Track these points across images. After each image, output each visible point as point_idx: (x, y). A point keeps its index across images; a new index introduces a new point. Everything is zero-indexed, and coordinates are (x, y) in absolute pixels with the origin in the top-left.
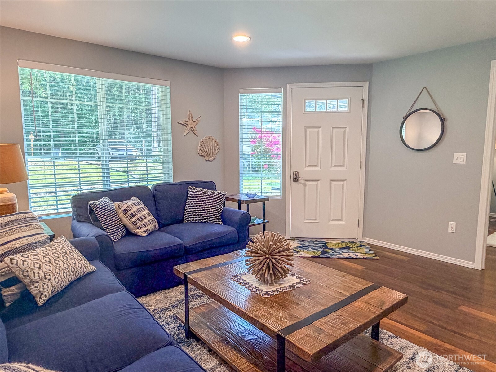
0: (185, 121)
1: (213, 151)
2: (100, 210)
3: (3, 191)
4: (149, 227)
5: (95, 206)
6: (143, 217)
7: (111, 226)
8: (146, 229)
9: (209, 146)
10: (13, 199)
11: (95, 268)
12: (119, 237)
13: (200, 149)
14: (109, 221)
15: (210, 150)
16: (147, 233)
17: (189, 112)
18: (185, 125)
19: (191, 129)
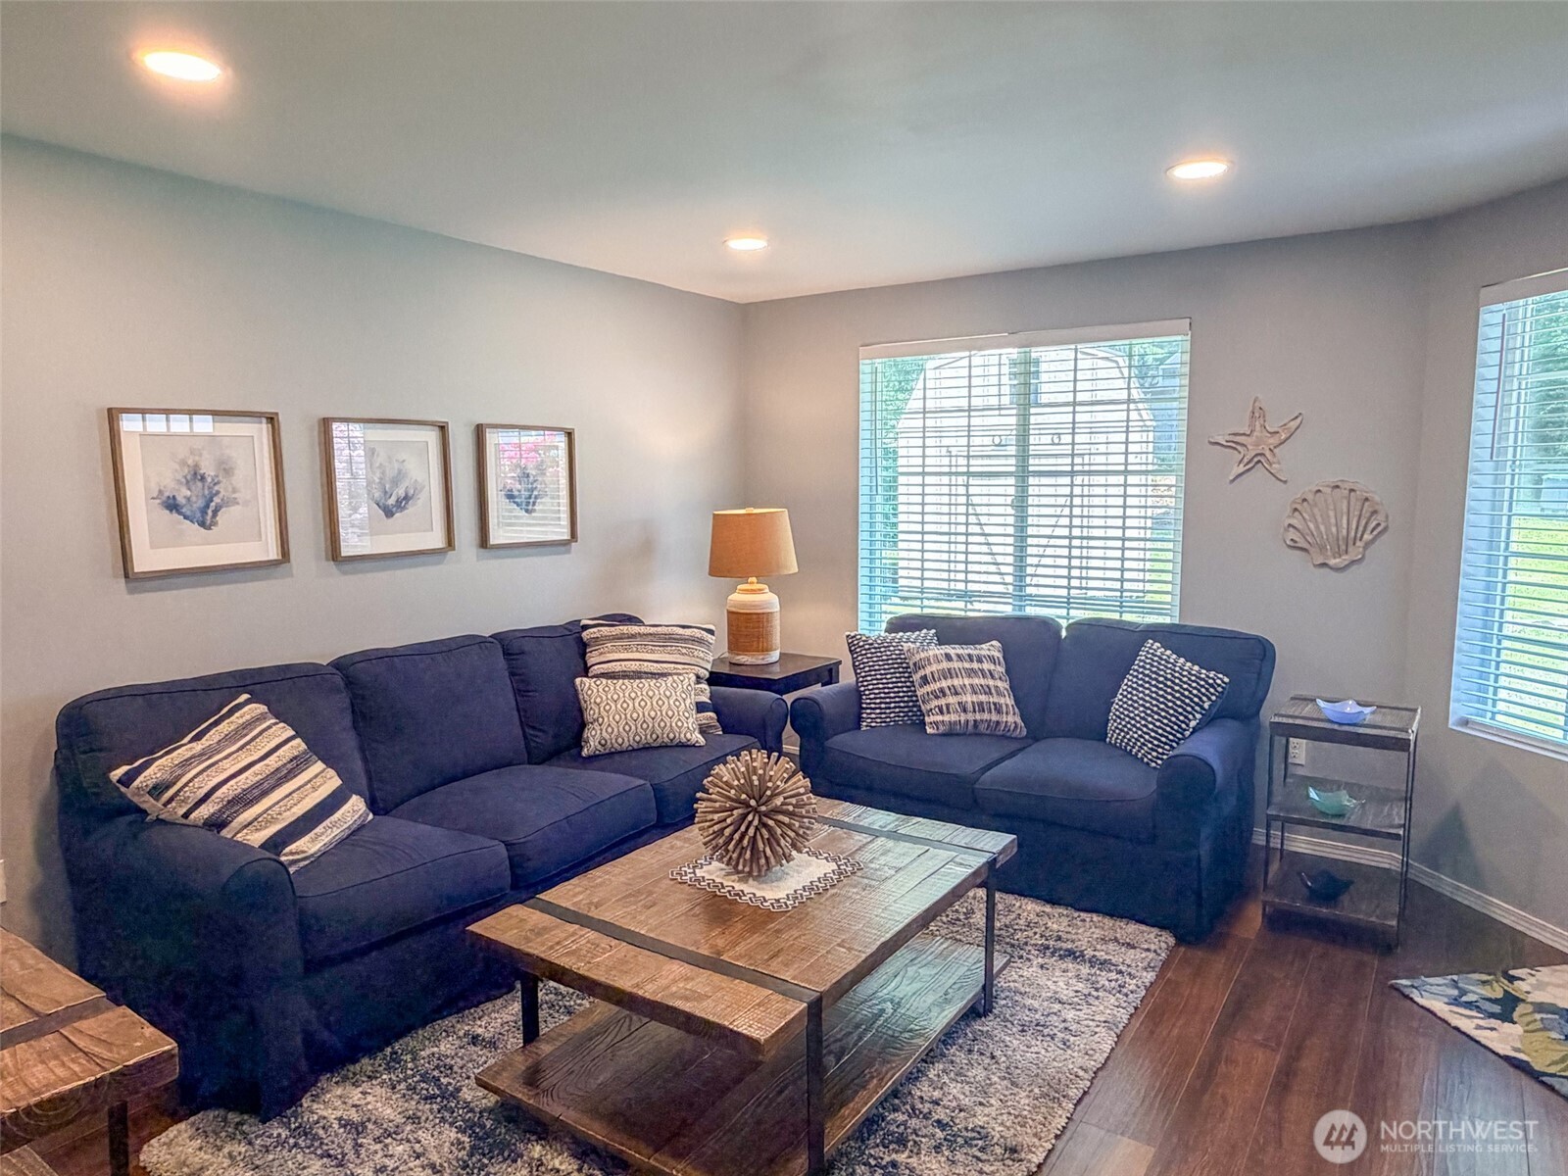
0: (1235, 434)
1: (1352, 534)
2: (864, 652)
3: (760, 590)
4: (953, 717)
5: (856, 642)
6: (950, 689)
7: (877, 691)
8: (939, 718)
9: (1332, 513)
10: (769, 604)
11: (702, 741)
12: (888, 720)
13: (1290, 525)
14: (877, 679)
15: (1334, 529)
16: (938, 728)
17: (1255, 402)
18: (1233, 445)
19: (1256, 460)
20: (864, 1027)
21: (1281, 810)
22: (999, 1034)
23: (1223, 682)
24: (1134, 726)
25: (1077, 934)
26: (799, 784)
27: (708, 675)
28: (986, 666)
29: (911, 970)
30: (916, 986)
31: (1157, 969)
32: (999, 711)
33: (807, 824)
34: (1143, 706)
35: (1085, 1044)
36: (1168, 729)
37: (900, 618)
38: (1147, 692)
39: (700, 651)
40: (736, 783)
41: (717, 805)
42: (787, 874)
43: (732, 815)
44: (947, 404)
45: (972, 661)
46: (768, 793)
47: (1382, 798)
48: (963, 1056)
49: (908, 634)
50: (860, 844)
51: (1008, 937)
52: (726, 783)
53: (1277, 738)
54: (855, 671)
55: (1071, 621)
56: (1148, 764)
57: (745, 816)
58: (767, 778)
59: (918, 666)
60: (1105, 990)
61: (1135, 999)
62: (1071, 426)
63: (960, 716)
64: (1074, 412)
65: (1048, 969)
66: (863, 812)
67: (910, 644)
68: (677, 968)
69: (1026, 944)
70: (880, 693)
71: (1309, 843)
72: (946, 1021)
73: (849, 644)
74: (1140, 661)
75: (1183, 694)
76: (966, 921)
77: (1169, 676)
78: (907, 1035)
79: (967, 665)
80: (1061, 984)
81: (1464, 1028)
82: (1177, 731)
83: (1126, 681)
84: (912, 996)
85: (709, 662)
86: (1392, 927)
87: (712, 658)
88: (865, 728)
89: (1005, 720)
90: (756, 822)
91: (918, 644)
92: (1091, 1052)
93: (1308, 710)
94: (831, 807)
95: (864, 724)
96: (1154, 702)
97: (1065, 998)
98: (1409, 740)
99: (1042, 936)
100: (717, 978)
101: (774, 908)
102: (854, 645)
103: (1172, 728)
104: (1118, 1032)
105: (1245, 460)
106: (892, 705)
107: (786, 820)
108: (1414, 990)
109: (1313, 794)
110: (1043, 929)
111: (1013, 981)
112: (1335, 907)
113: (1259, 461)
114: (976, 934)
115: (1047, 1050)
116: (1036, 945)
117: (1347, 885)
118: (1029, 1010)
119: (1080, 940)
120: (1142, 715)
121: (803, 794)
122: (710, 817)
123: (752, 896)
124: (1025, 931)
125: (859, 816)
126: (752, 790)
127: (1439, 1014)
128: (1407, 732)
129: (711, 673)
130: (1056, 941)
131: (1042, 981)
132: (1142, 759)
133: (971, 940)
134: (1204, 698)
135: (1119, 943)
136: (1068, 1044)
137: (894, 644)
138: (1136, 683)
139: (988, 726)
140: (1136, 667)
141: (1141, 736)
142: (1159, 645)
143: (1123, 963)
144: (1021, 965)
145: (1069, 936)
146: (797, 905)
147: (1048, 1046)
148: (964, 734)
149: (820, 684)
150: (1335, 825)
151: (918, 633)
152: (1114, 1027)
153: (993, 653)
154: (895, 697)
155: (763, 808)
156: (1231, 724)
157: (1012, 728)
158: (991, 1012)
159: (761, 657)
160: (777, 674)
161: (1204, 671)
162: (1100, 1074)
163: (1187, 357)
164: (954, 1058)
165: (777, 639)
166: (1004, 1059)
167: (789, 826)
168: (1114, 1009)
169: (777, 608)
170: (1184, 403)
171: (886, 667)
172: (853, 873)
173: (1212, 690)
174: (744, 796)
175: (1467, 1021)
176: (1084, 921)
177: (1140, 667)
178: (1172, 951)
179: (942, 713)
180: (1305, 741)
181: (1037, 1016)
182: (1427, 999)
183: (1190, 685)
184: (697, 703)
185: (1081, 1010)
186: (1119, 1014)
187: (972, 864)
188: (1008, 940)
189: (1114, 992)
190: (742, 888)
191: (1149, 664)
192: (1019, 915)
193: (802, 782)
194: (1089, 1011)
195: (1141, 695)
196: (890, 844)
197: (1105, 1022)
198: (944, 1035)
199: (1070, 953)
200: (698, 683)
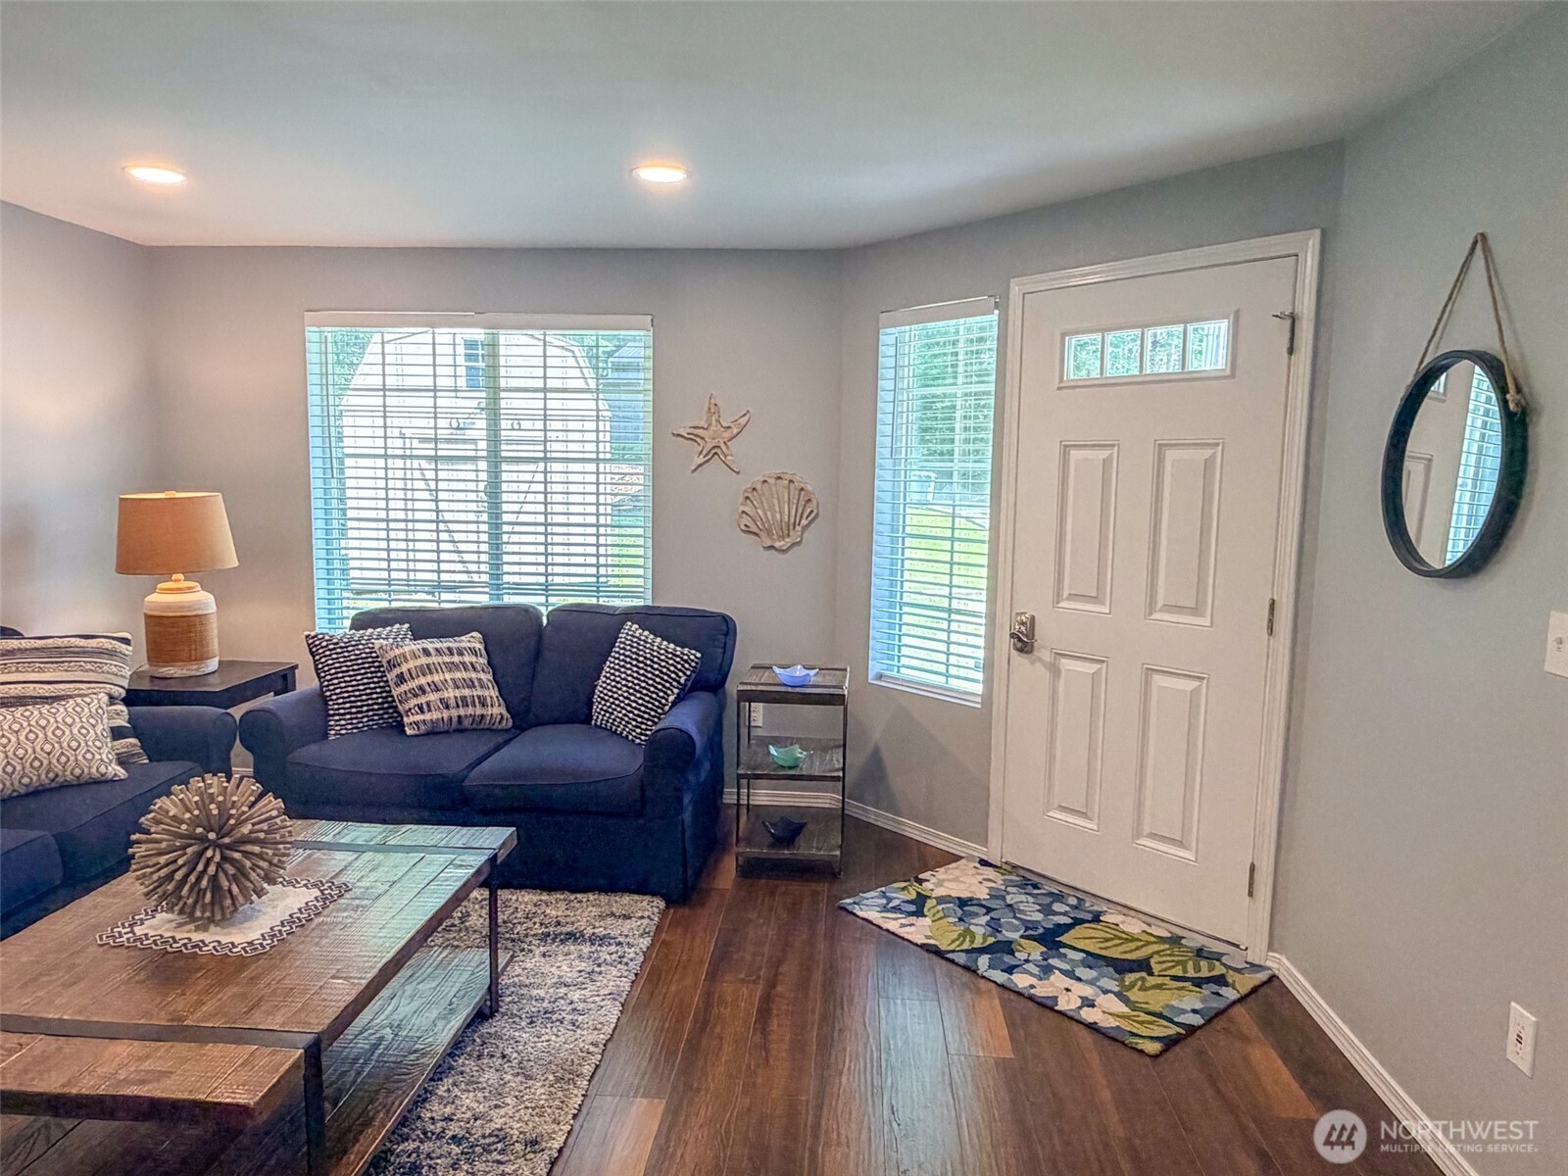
1: (792, 520)
2: (328, 653)
3: (189, 588)
4: (435, 715)
5: (317, 643)
6: (430, 686)
7: (346, 695)
8: (420, 717)
9: (776, 502)
10: (206, 605)
11: (122, 773)
12: (360, 725)
13: (743, 512)
14: (345, 682)
15: (778, 516)
16: (418, 728)
17: (710, 398)
18: (693, 438)
19: (713, 452)
20: (361, 1061)
21: (748, 769)
22: (508, 1032)
23: (696, 657)
24: (618, 706)
25: (575, 915)
26: (270, 807)
27: (123, 693)
28: (467, 659)
29: (409, 989)
30: (415, 1004)
31: (652, 934)
32: (483, 705)
33: (283, 851)
34: (626, 686)
35: (594, 1020)
36: (650, 706)
37: (367, 613)
38: (629, 672)
39: (111, 666)
40: (188, 815)
41: (164, 845)
42: (259, 911)
43: (185, 854)
44: (409, 382)
45: (452, 654)
46: (232, 822)
47: (825, 748)
48: (473, 1064)
49: (379, 630)
50: (344, 863)
51: (507, 932)
52: (174, 818)
53: (742, 704)
54: (318, 675)
55: (550, 608)
56: (633, 741)
57: (201, 854)
58: (229, 805)
59: (393, 664)
60: (607, 964)
61: (635, 966)
62: (542, 412)
63: (442, 713)
64: (545, 399)
65: (550, 956)
66: (344, 828)
67: (381, 640)
68: (123, 1049)
69: (526, 936)
70: (349, 697)
71: (768, 795)
72: (453, 1032)
73: (309, 645)
74: (621, 642)
75: (661, 672)
76: (462, 926)
77: (648, 656)
78: (412, 1057)
79: (447, 659)
80: (565, 968)
81: (892, 929)
82: (658, 707)
83: (608, 663)
84: (412, 1016)
85: (124, 677)
86: (836, 856)
87: (129, 673)
88: (333, 738)
89: (490, 713)
90: (217, 858)
91: (391, 641)
92: (600, 1026)
93: (766, 677)
94: (306, 828)
95: (333, 732)
96: (636, 682)
97: (570, 981)
98: (844, 695)
99: (541, 924)
100: (182, 1048)
101: (246, 952)
102: (316, 646)
103: (653, 704)
104: (622, 1000)
105: (705, 452)
106: (365, 709)
107: (257, 849)
108: (856, 906)
109: (773, 750)
110: (542, 917)
111: (517, 976)
112: (794, 847)
113: (716, 453)
114: (474, 937)
115: (557, 1036)
116: (535, 935)
117: (802, 826)
118: (536, 1000)
119: (579, 921)
120: (626, 694)
121: (277, 817)
122: (154, 860)
123: (216, 944)
124: (524, 923)
125: (339, 833)
126: (209, 821)
127: (875, 922)
128: (842, 688)
129: (128, 691)
130: (556, 926)
131: (546, 969)
132: (627, 737)
133: (469, 943)
134: (681, 674)
135: (615, 916)
136: (577, 1024)
137: (363, 642)
138: (618, 664)
139: (473, 720)
140: (617, 649)
141: (625, 715)
142: (637, 626)
143: (620, 935)
144: (523, 958)
145: (568, 920)
146: (276, 943)
147: (559, 1031)
148: (447, 732)
149: (272, 694)
150: (791, 776)
151: (389, 628)
152: (617, 997)
153: (474, 645)
154: (367, 700)
155: (227, 840)
156: (704, 695)
157: (498, 720)
158: (497, 1011)
159: (195, 667)
160: (216, 685)
161: (678, 649)
162: (610, 1045)
163: (650, 352)
164: (463, 1069)
165: (214, 644)
166: (515, 1055)
167: (260, 856)
168: (617, 980)
169: (213, 609)
170: (649, 395)
171: (356, 667)
172: (340, 896)
173: (687, 666)
174: (199, 830)
175: (894, 922)
176: (581, 902)
177: (621, 649)
178: (663, 914)
179: (422, 712)
180: (761, 704)
181: (544, 1005)
182: (866, 911)
183: (667, 663)
184: (112, 729)
185: (586, 988)
186: (622, 984)
187: (473, 863)
188: (508, 936)
189: (616, 963)
190: (201, 938)
191: (629, 645)
192: (517, 908)
193: (273, 804)
194: (593, 987)
195: (623, 676)
196: (380, 857)
197: (610, 994)
198: (452, 1048)
199: (571, 936)
200: (112, 704)
